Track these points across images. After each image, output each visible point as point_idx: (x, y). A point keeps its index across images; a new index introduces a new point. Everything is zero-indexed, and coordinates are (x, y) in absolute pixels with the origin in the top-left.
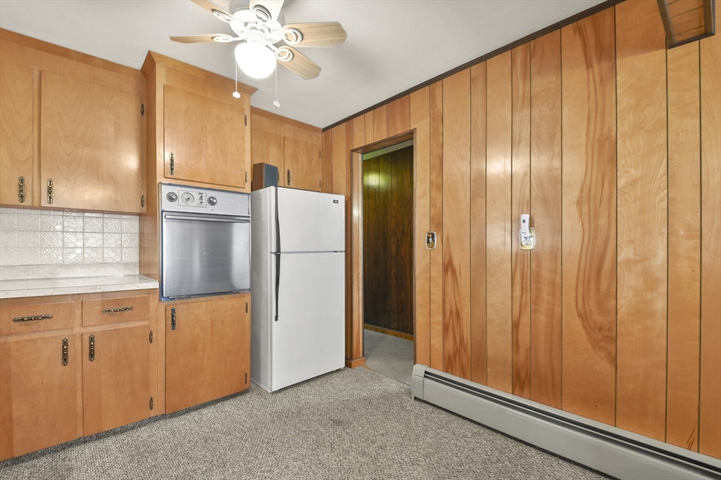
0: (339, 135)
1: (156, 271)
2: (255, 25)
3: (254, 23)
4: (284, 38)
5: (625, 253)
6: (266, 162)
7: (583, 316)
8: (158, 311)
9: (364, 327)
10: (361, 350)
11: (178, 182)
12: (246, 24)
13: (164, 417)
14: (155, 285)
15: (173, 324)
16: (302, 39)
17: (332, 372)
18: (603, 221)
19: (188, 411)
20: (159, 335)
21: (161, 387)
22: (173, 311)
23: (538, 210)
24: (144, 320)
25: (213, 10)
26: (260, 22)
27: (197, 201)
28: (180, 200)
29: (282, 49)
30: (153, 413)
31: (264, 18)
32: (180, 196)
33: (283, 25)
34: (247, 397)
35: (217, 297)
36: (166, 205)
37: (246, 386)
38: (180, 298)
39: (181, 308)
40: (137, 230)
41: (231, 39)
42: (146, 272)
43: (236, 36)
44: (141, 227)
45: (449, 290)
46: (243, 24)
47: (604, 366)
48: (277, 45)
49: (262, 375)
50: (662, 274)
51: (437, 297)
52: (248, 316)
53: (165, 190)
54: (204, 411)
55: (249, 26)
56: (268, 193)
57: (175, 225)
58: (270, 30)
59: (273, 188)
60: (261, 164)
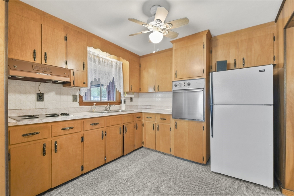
2: (156, 25)
3: (155, 25)
4: (165, 27)
12: (153, 26)
16: (172, 26)
25: (143, 24)
26: (158, 24)
28: (178, 86)
29: (164, 31)
31: (159, 23)
33: (165, 23)
41: (147, 31)
43: (149, 30)
46: (151, 26)
48: (163, 30)
55: (154, 26)
58: (160, 26)
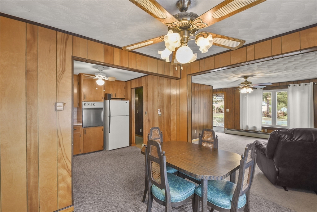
0: (129, 83)
1: (81, 121)
5: (172, 118)
6: (108, 93)
7: (167, 131)
8: (82, 130)
9: (135, 135)
10: (134, 142)
11: (87, 101)
13: (83, 154)
14: (81, 124)
15: (85, 133)
17: (126, 147)
18: (169, 112)
19: (88, 153)
20: (82, 135)
21: (82, 147)
22: (85, 130)
23: (161, 109)
24: (79, 132)
27: (91, 105)
28: (87, 105)
30: (80, 153)
32: (87, 104)
34: (102, 151)
35: (95, 127)
36: (84, 106)
37: (103, 149)
38: (87, 127)
39: (87, 129)
40: (77, 111)
42: (79, 121)
44: (77, 110)
45: (149, 125)
47: (170, 140)
49: (107, 147)
50: (176, 123)
51: (147, 127)
52: (103, 132)
53: (83, 103)
54: (92, 154)
56: (108, 101)
57: (86, 111)
59: (109, 101)
60: (107, 94)
